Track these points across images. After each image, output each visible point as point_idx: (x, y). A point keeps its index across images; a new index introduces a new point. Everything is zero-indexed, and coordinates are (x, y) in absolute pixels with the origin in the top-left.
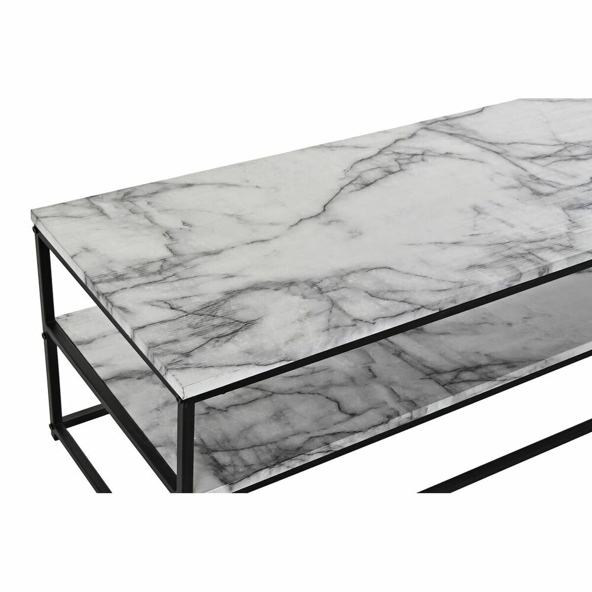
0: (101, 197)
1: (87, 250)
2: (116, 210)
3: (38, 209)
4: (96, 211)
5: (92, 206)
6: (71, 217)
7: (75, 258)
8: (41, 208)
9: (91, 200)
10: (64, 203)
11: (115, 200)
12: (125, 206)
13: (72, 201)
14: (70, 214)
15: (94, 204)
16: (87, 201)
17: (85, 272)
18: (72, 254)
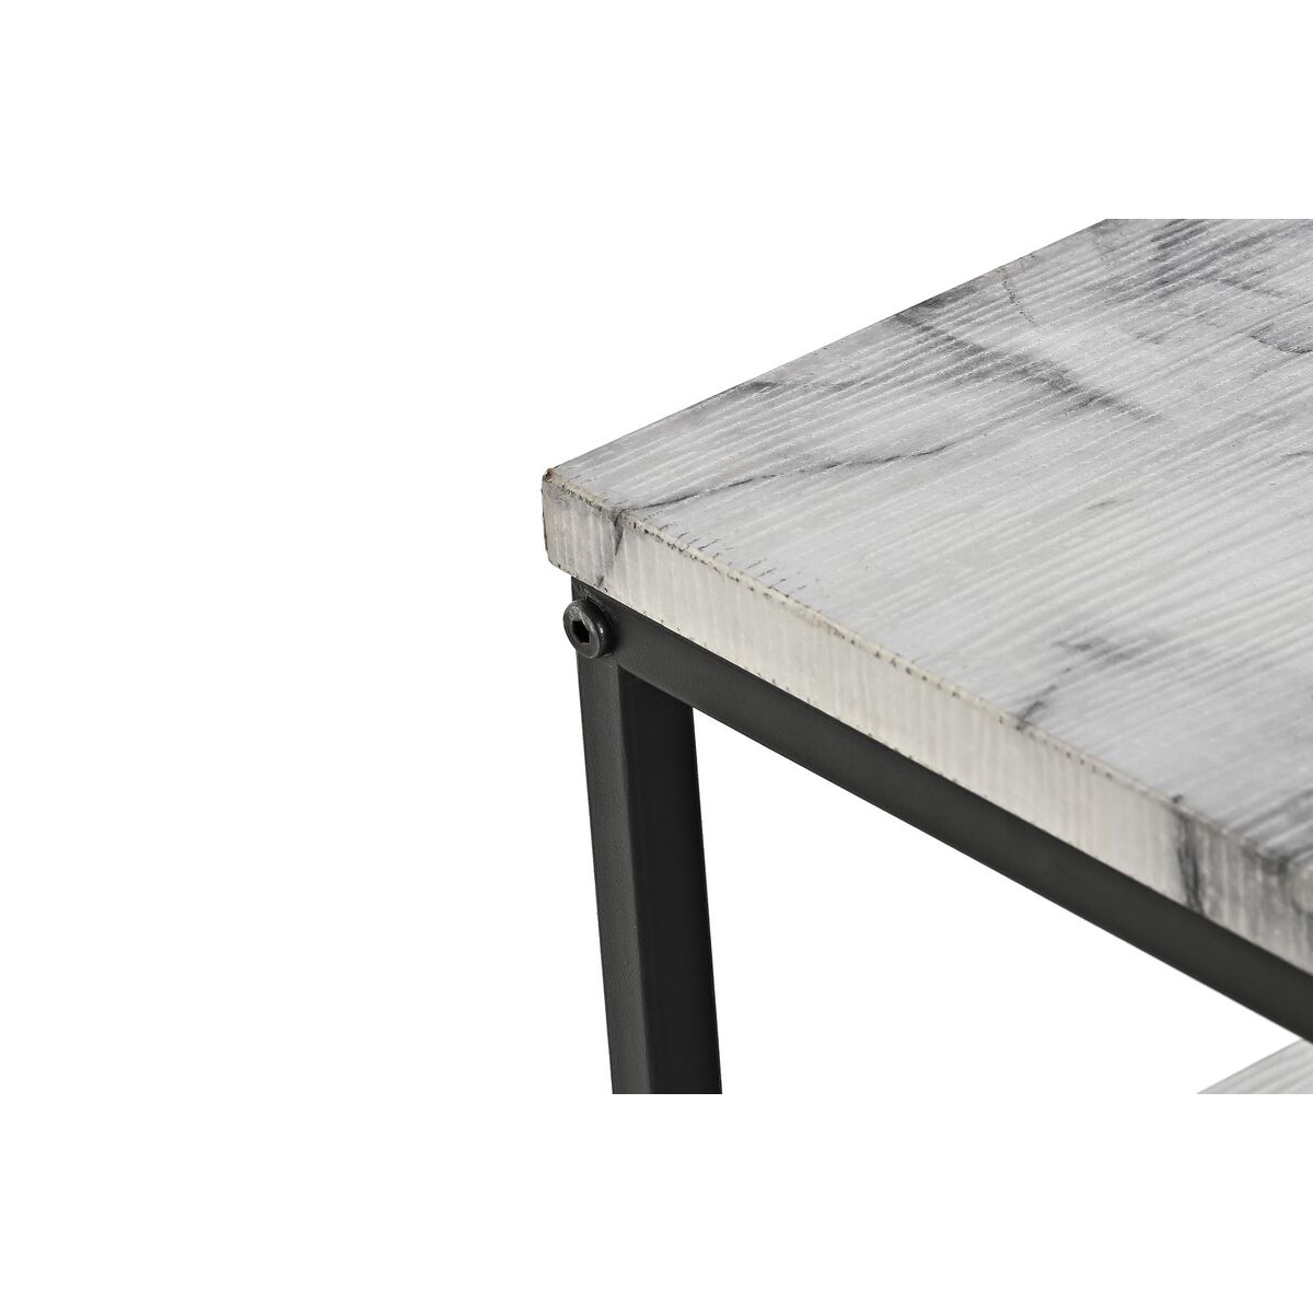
0: (997, 290)
1: (1103, 652)
2: (1155, 356)
3: (593, 457)
4: (1020, 390)
5: (974, 364)
6: (864, 462)
7: (1045, 725)
8: (614, 447)
9: (942, 321)
10: (757, 385)
11: (1116, 292)
12: (1202, 316)
13: (812, 359)
14: (845, 447)
15: (976, 350)
16: (910, 339)
17: (1176, 799)
18: (1008, 697)
